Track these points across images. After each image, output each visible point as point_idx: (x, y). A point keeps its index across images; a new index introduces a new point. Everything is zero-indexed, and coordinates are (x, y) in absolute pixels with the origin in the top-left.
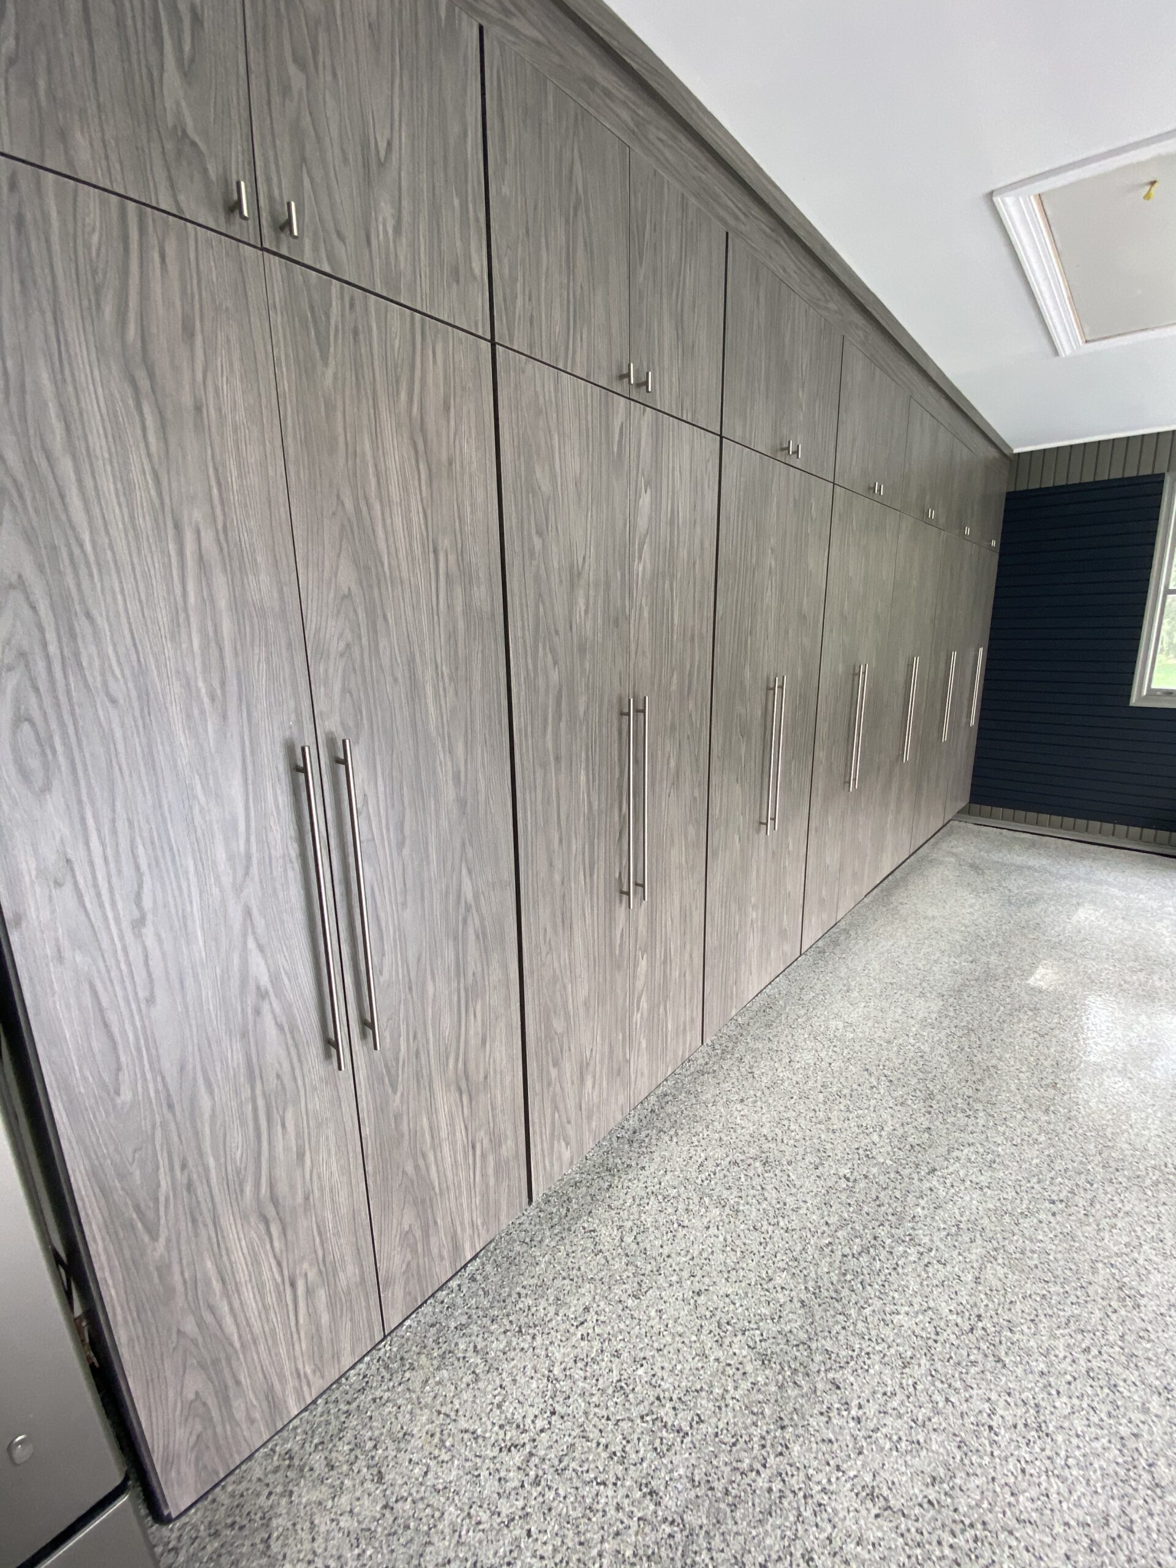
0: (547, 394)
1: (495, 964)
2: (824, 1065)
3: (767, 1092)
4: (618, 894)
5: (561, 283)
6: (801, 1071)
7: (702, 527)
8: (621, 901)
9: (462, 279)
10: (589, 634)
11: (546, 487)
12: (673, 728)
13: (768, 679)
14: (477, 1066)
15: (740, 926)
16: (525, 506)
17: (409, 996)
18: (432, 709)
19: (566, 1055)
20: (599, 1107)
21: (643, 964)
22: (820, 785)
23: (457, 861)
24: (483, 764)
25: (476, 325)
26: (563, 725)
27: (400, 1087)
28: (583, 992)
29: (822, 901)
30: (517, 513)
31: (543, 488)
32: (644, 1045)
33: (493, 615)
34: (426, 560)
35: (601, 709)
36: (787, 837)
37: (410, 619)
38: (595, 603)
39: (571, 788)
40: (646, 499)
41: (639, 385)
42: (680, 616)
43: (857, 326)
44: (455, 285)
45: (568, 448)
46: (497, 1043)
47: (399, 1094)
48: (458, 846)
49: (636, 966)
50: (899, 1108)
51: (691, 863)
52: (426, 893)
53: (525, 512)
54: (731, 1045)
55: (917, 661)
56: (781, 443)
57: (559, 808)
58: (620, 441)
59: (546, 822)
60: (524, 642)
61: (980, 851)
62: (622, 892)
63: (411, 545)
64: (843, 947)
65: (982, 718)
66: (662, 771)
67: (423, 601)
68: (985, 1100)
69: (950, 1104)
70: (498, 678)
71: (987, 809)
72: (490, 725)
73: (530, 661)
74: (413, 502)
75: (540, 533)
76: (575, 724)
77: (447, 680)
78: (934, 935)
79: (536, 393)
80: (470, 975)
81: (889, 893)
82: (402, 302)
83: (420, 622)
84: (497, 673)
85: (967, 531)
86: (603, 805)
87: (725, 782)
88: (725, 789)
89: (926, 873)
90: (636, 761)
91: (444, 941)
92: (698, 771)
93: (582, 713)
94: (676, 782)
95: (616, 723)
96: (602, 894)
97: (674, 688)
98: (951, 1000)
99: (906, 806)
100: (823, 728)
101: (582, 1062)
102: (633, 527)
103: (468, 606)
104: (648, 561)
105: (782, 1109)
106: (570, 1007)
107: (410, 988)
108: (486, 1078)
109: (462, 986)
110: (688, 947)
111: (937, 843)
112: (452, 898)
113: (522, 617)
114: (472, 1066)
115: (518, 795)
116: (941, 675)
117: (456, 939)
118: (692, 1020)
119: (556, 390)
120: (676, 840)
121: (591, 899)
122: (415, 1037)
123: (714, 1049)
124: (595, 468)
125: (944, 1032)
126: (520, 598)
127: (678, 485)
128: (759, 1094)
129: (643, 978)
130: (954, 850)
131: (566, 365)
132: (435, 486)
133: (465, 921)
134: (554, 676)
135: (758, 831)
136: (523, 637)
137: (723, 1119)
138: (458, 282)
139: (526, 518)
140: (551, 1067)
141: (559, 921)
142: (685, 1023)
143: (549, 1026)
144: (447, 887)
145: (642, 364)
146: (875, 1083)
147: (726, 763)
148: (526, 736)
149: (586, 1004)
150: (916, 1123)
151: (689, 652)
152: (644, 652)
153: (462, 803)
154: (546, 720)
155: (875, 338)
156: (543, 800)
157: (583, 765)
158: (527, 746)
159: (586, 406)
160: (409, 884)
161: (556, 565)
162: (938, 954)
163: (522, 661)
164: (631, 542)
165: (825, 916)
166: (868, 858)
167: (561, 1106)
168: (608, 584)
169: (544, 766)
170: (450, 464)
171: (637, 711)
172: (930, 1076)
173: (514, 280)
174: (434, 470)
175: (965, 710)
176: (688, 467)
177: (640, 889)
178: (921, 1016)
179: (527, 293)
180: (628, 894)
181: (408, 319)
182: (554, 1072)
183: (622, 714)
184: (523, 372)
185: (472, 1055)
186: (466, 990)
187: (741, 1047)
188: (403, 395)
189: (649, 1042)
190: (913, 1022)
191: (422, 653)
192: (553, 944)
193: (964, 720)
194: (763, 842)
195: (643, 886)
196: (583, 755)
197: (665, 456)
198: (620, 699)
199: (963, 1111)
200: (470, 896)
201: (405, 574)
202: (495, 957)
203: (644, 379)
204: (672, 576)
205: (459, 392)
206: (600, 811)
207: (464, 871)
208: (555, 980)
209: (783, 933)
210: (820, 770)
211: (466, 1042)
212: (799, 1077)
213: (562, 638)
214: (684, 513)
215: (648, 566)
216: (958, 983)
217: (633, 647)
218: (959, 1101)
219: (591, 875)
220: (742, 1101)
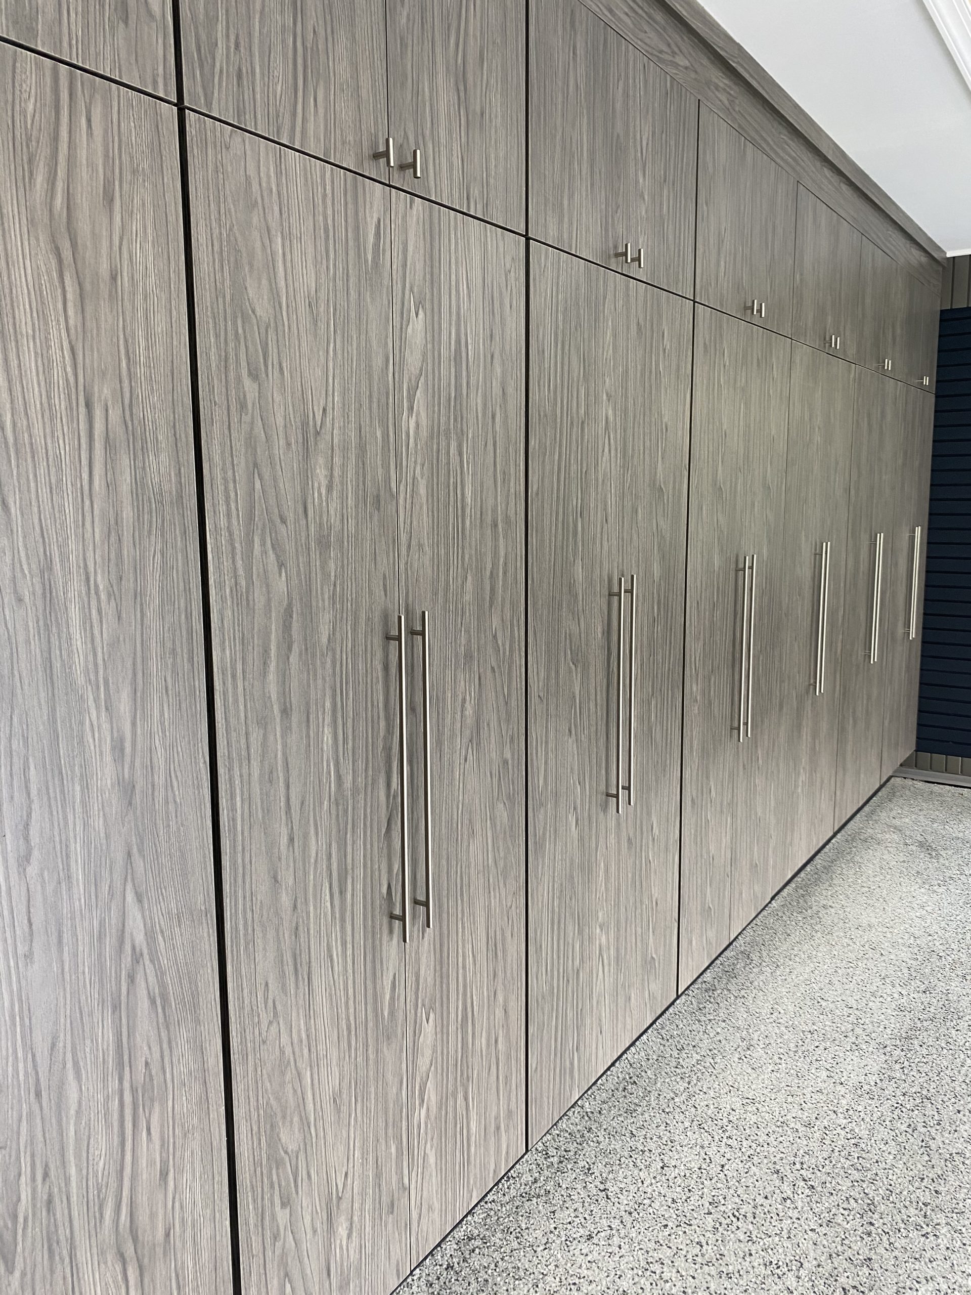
0: (264, 180)
1: (182, 1046)
2: (714, 1169)
3: (627, 1219)
4: (385, 920)
5: (283, 26)
6: (679, 1181)
7: (503, 363)
8: (391, 932)
9: (133, 17)
10: (335, 520)
11: (263, 309)
12: (469, 656)
13: (610, 580)
14: (153, 1216)
15: (582, 960)
16: (230, 336)
17: (36, 1108)
18: (78, 641)
19: (304, 1187)
20: (359, 1270)
21: (429, 1029)
22: (694, 733)
23: (118, 884)
24: (162, 724)
25: (155, 82)
26: (294, 658)
27: (19, 1261)
28: (330, 1080)
29: (706, 912)
30: (218, 348)
31: (259, 312)
32: (432, 1160)
33: (180, 497)
34: (72, 416)
35: (354, 630)
36: (649, 814)
37: (47, 507)
38: (343, 476)
39: (308, 758)
40: (417, 326)
41: (402, 167)
42: (474, 493)
43: (717, 87)
44: (122, 25)
45: (297, 253)
46: (187, 1176)
47: (17, 1274)
48: (119, 857)
49: (417, 1033)
50: (823, 1230)
51: (501, 864)
52: (66, 937)
53: (231, 345)
54: (572, 1147)
55: (827, 547)
56: (616, 247)
57: (288, 787)
58: (376, 245)
59: (267, 811)
60: (231, 534)
61: (933, 821)
62: (392, 917)
63: (49, 397)
64: (741, 979)
65: (927, 627)
66: (453, 723)
67: (67, 479)
68: (947, 1207)
69: (898, 1218)
70: (187, 590)
71: (940, 758)
72: (174, 665)
73: (239, 563)
74: (54, 333)
75: (254, 375)
76: (314, 655)
77: (103, 597)
78: (870, 953)
79: (247, 178)
80: (141, 1066)
81: (806, 892)
82: (40, 49)
83: (62, 510)
84: (187, 582)
85: (888, 364)
86: (360, 780)
87: (552, 735)
88: (551, 745)
89: (857, 858)
90: (412, 709)
91: (97, 1015)
92: (508, 721)
93: (324, 640)
94: (476, 739)
95: (379, 655)
96: (359, 921)
97: (468, 597)
98: (898, 1052)
99: (824, 761)
100: (695, 649)
101: (330, 1194)
102: (400, 364)
103: (139, 485)
104: (423, 415)
105: (652, 1245)
106: (310, 1106)
107: (38, 1094)
108: (167, 1235)
109: (126, 1085)
110: (500, 998)
111: (873, 812)
112: (110, 943)
113: (227, 498)
114: (143, 1218)
115: (221, 770)
116: (863, 567)
117: (116, 1008)
118: (510, 1113)
119: (279, 174)
120: (478, 827)
121: (343, 928)
122: (46, 1175)
123: (547, 1156)
124: (339, 283)
125: (888, 1104)
126: (224, 470)
127: (464, 307)
128: (615, 1224)
129: (428, 1052)
130: (897, 822)
131: (292, 137)
132: (89, 309)
133: (131, 978)
134: (280, 585)
135: (605, 808)
136: (229, 529)
137: (561, 1270)
138: (126, 23)
139: (232, 354)
140: (278, 1208)
141: (289, 969)
142: (497, 1118)
143: (274, 1141)
144: (102, 924)
145: (406, 136)
146: (789, 1193)
147: (552, 708)
148: (234, 676)
149: (335, 1100)
150: (849, 1253)
151: (489, 544)
152: (420, 546)
153: (127, 789)
154: (266, 651)
155: (744, 103)
156: (261, 775)
157: (328, 719)
158: (235, 694)
159: (325, 196)
160: (37, 920)
161: (280, 421)
162: (878, 982)
163: (227, 564)
164: (396, 386)
165: (711, 934)
166: (772, 843)
167: (296, 1274)
168: (362, 448)
169: (263, 723)
170: (114, 278)
171: (412, 633)
172: (869, 1174)
173: (212, 21)
174: (88, 287)
175: (901, 619)
176: (480, 281)
177: (422, 909)
178: (854, 1079)
179: (232, 38)
180: (403, 919)
181: (48, 73)
182: (282, 1216)
183: (388, 638)
184: (227, 148)
185: (142, 1199)
186: (134, 1090)
187: (589, 1150)
188: (40, 179)
189: (440, 1155)
190: (842, 1090)
191: (64, 558)
192: (279, 1007)
193: (900, 630)
194: (612, 824)
195: (427, 904)
196: (328, 704)
197: (444, 268)
198: (386, 617)
199: (918, 1227)
200: (140, 938)
201: (39, 440)
202: (183, 1035)
203: (410, 160)
204: (461, 434)
205: (128, 176)
206: (355, 790)
207: (130, 897)
208: (282, 1065)
209: (648, 964)
210: (694, 711)
211: (134, 1177)
212: (677, 1192)
213: (291, 527)
214: (475, 346)
215: (424, 422)
216: (906, 1027)
217: (404, 538)
218: (912, 1211)
219: (342, 892)
220: (590, 1237)
